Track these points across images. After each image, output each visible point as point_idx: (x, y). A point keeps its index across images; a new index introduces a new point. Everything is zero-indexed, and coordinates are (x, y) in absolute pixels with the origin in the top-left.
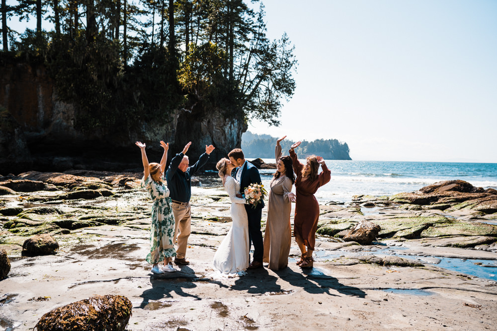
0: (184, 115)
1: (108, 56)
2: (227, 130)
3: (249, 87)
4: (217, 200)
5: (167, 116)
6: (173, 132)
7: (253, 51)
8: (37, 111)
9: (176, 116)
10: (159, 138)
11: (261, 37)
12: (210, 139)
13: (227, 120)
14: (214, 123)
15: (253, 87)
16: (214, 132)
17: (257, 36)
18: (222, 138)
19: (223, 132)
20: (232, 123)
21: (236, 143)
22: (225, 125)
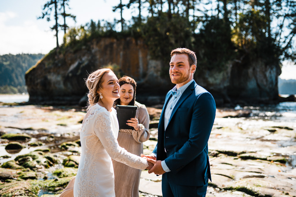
0: (235, 65)
2: (268, 74)
3: (284, 42)
4: (273, 131)
5: (223, 66)
6: (228, 77)
7: (287, 16)
9: (229, 66)
10: (218, 81)
11: (292, 4)
12: (255, 81)
13: (268, 67)
14: (258, 70)
15: (288, 41)
16: (258, 76)
17: (289, 4)
18: (264, 80)
19: (265, 76)
20: (272, 69)
21: (274, 83)
22: (266, 71)
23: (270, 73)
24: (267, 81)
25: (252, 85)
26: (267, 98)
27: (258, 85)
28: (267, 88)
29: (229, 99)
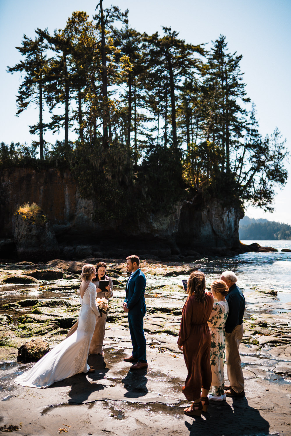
0: (186, 206)
1: (120, 159)
2: (225, 218)
3: (245, 178)
5: (170, 207)
6: (177, 221)
7: (247, 146)
8: (64, 207)
9: (179, 207)
10: (164, 227)
11: (254, 133)
12: (210, 226)
13: (225, 209)
14: (213, 212)
15: (248, 178)
16: (213, 220)
17: (250, 132)
18: (221, 225)
19: (222, 220)
20: (230, 211)
21: (233, 229)
22: (223, 213)
23: (229, 217)
24: (224, 226)
25: (206, 230)
26: (225, 248)
27: (213, 230)
28: (224, 235)
29: (178, 249)
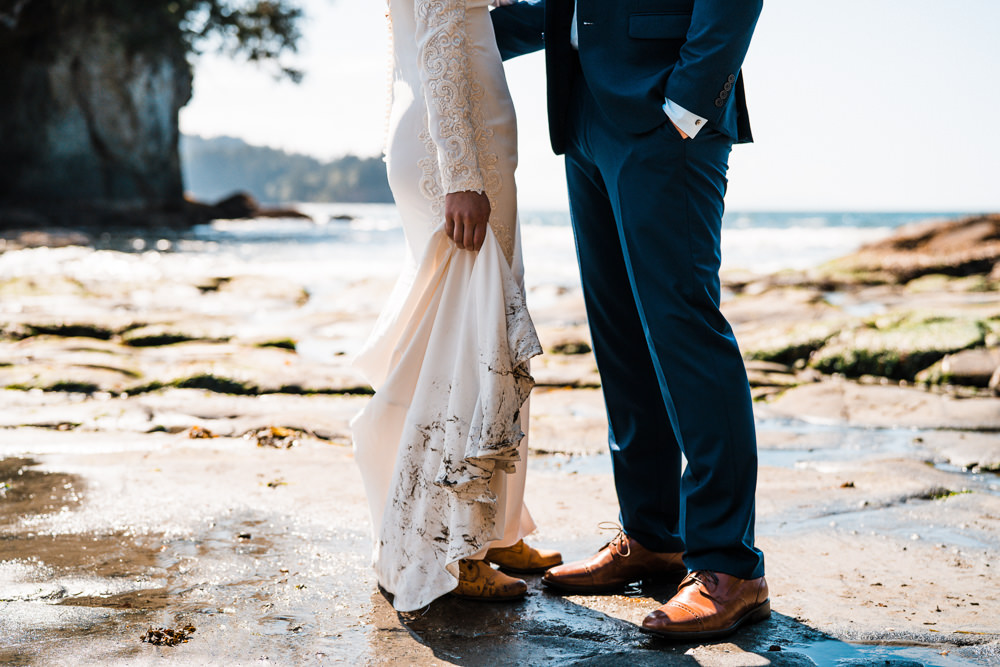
12: (82, 123)
13: (139, 59)
14: (95, 69)
16: (95, 100)
18: (124, 120)
19: (127, 102)
20: (155, 70)
21: (167, 138)
22: (130, 76)
23: (147, 89)
24: (135, 123)
25: (68, 138)
26: (139, 203)
27: (97, 142)
28: (137, 159)
